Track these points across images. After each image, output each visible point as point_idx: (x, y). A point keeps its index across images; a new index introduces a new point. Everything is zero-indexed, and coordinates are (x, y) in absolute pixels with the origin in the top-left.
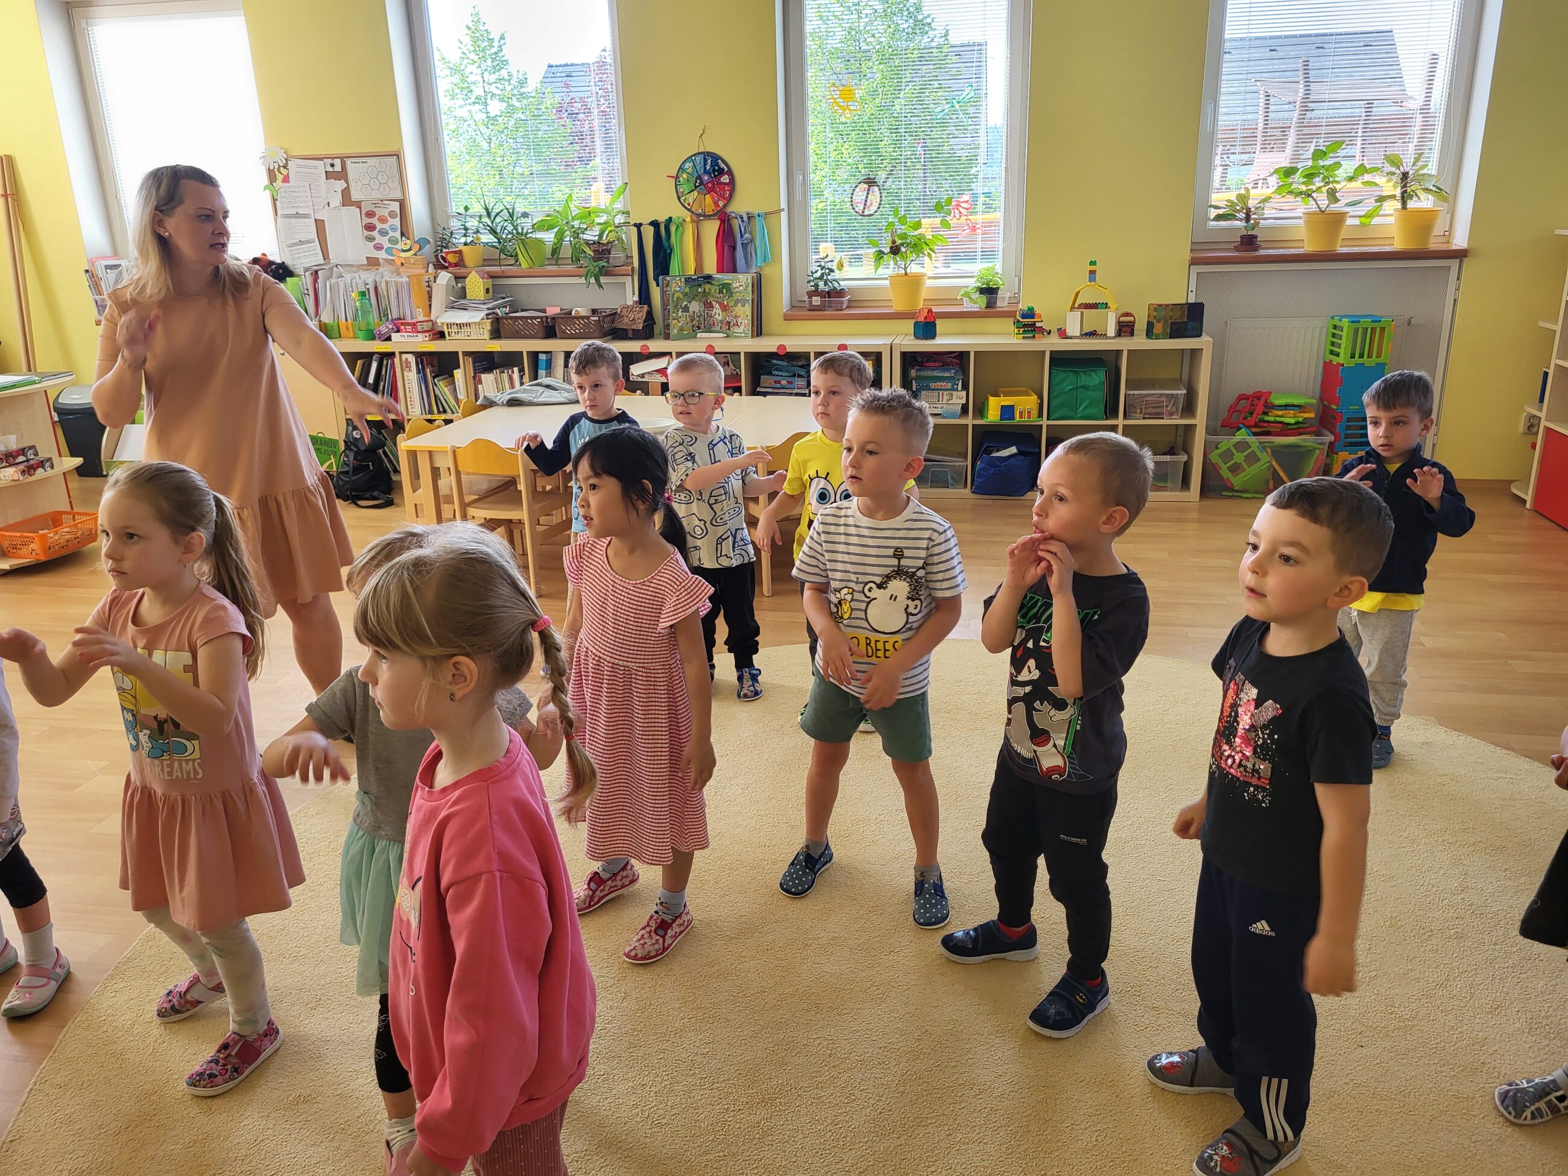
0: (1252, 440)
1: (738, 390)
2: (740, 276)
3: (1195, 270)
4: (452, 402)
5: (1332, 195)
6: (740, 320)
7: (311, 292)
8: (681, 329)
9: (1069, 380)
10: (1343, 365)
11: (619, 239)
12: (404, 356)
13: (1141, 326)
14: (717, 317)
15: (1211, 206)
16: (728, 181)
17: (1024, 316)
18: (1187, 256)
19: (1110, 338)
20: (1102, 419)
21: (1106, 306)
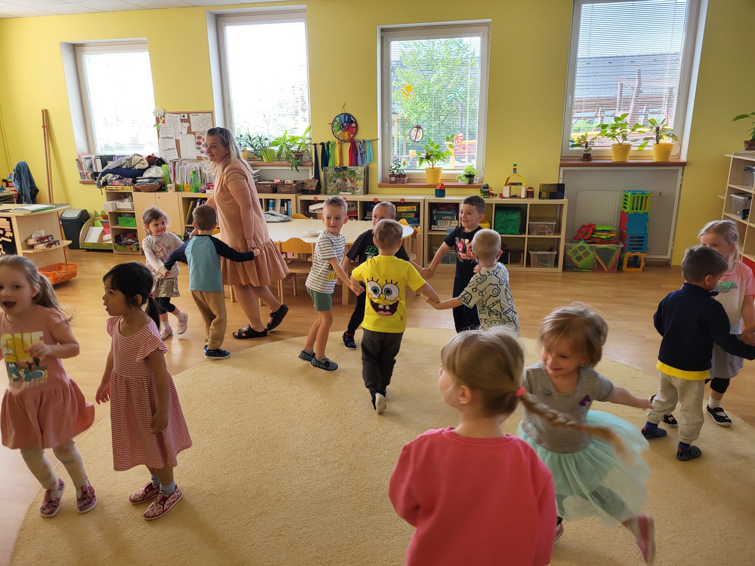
0: (587, 246)
1: (356, 218)
2: (359, 168)
3: (562, 169)
5: (624, 137)
6: (358, 187)
7: (172, 171)
8: (332, 190)
9: (503, 217)
10: (628, 213)
11: (307, 150)
13: (536, 193)
14: (348, 185)
15: (570, 141)
16: (355, 126)
17: (484, 188)
18: (559, 162)
19: (522, 198)
20: (518, 234)
21: (521, 184)
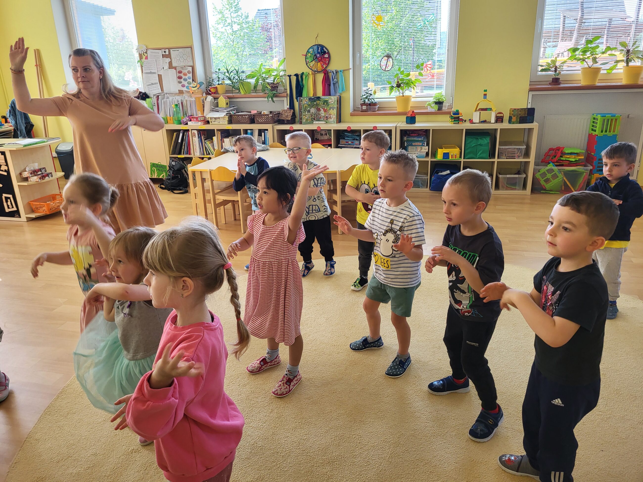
0: (555, 168)
1: (330, 146)
2: (332, 97)
3: (531, 93)
4: (212, 150)
5: (595, 60)
6: (331, 116)
7: (156, 105)
8: (307, 120)
9: (473, 142)
10: (597, 135)
11: (282, 82)
12: (193, 131)
13: (506, 118)
14: (322, 114)
15: (539, 65)
16: (327, 57)
17: (454, 114)
18: (528, 87)
19: (492, 123)
20: (488, 159)
21: (491, 109)
